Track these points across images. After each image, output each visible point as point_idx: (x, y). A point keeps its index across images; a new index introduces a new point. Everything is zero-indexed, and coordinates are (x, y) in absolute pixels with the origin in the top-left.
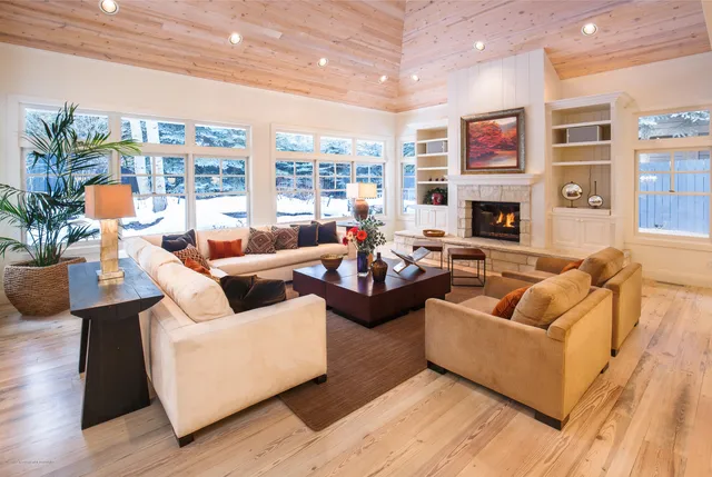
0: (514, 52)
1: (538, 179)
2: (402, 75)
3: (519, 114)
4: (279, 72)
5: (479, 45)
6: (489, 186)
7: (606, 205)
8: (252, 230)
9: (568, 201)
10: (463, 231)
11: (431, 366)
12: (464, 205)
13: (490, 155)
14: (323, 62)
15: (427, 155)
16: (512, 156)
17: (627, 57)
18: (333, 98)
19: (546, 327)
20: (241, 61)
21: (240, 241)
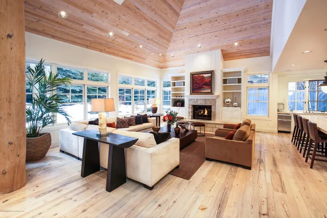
0: (210, 50)
1: (218, 96)
2: (168, 54)
3: (212, 72)
4: (123, 50)
5: (199, 46)
6: (200, 99)
7: (239, 106)
8: (118, 118)
9: (226, 104)
10: (191, 117)
11: (208, 159)
12: (191, 106)
13: (201, 88)
14: (141, 46)
15: (176, 87)
16: (209, 88)
17: (246, 55)
18: (140, 62)
19: (245, 141)
20: (110, 44)
21: (114, 123)
